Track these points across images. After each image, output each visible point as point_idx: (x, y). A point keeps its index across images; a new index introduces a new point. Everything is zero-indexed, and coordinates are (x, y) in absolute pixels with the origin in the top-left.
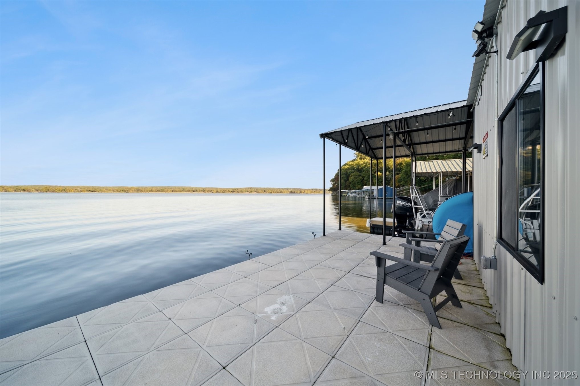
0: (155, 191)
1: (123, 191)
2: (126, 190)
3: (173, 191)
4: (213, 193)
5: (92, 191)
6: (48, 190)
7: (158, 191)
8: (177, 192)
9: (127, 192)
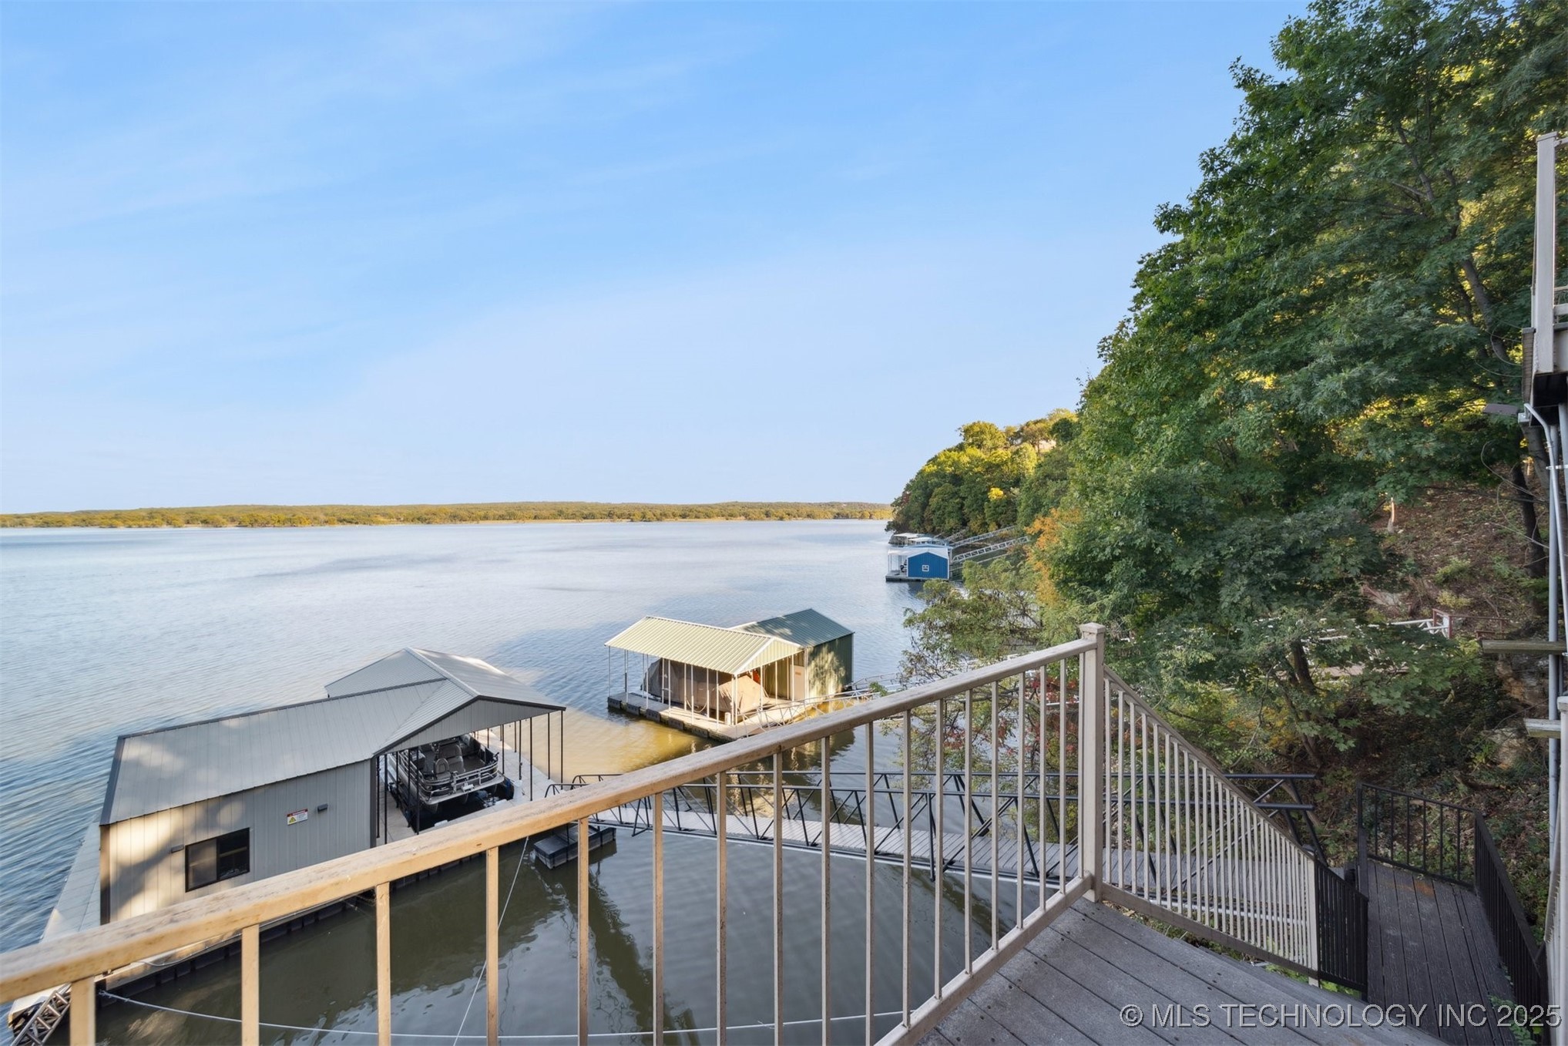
0: (494, 519)
1: (419, 519)
2: (427, 517)
3: (535, 518)
4: (632, 521)
5: (350, 522)
6: (256, 521)
7: (502, 518)
8: (545, 518)
9: (429, 523)
